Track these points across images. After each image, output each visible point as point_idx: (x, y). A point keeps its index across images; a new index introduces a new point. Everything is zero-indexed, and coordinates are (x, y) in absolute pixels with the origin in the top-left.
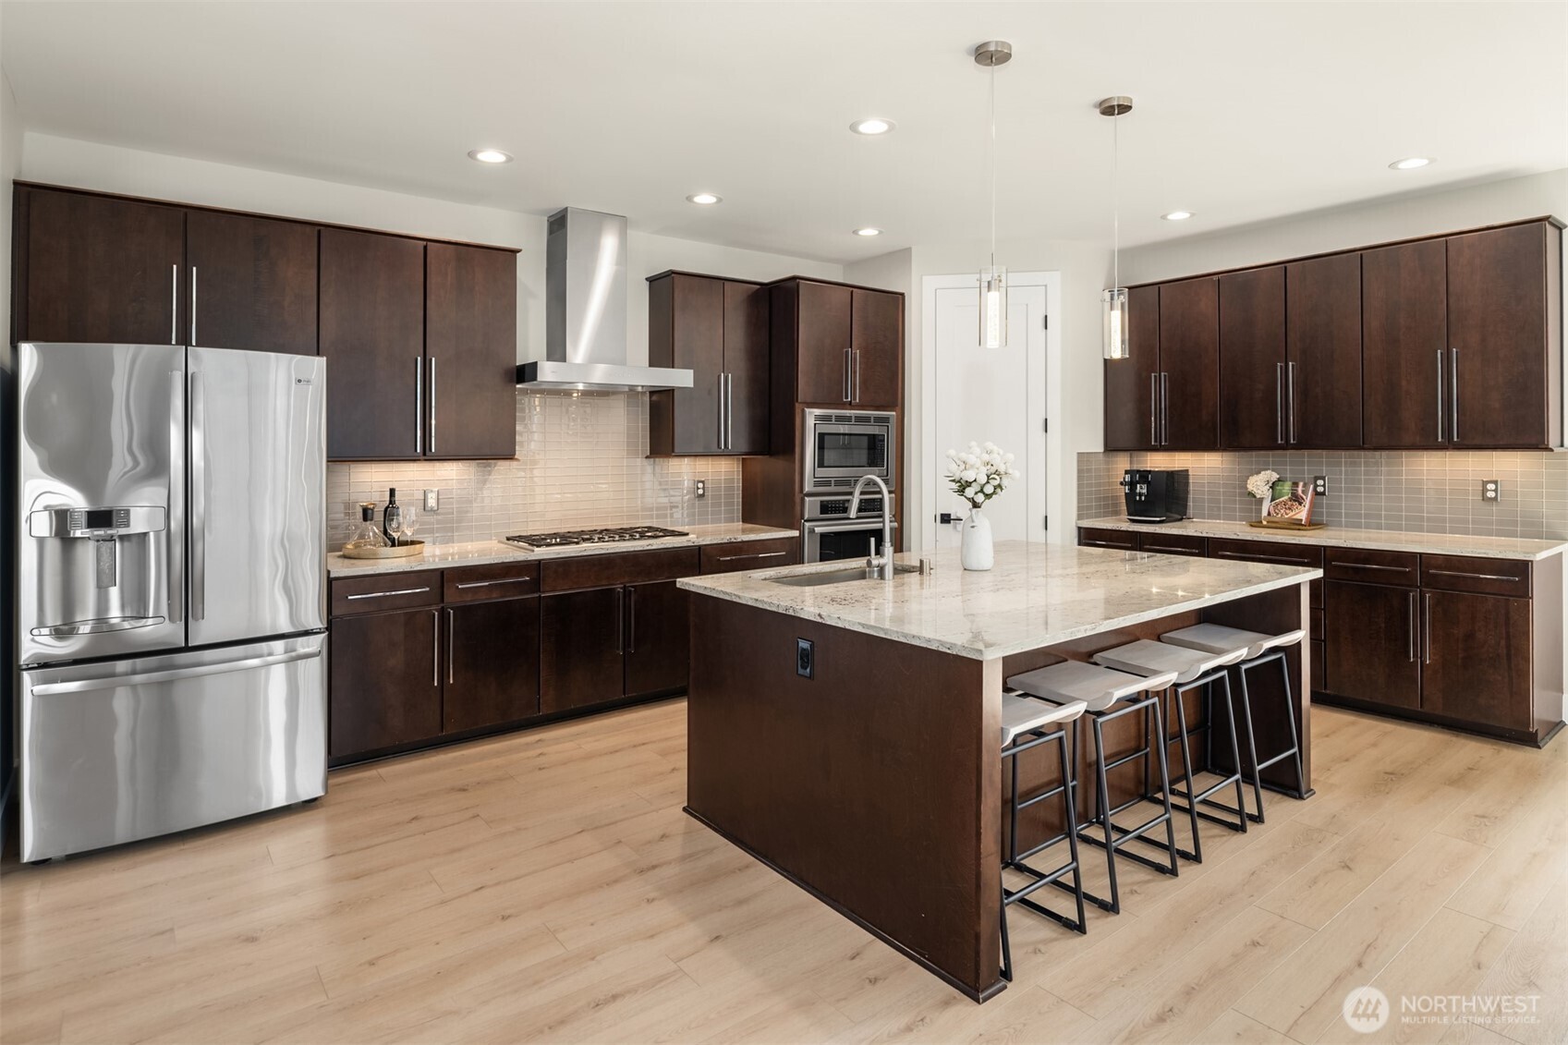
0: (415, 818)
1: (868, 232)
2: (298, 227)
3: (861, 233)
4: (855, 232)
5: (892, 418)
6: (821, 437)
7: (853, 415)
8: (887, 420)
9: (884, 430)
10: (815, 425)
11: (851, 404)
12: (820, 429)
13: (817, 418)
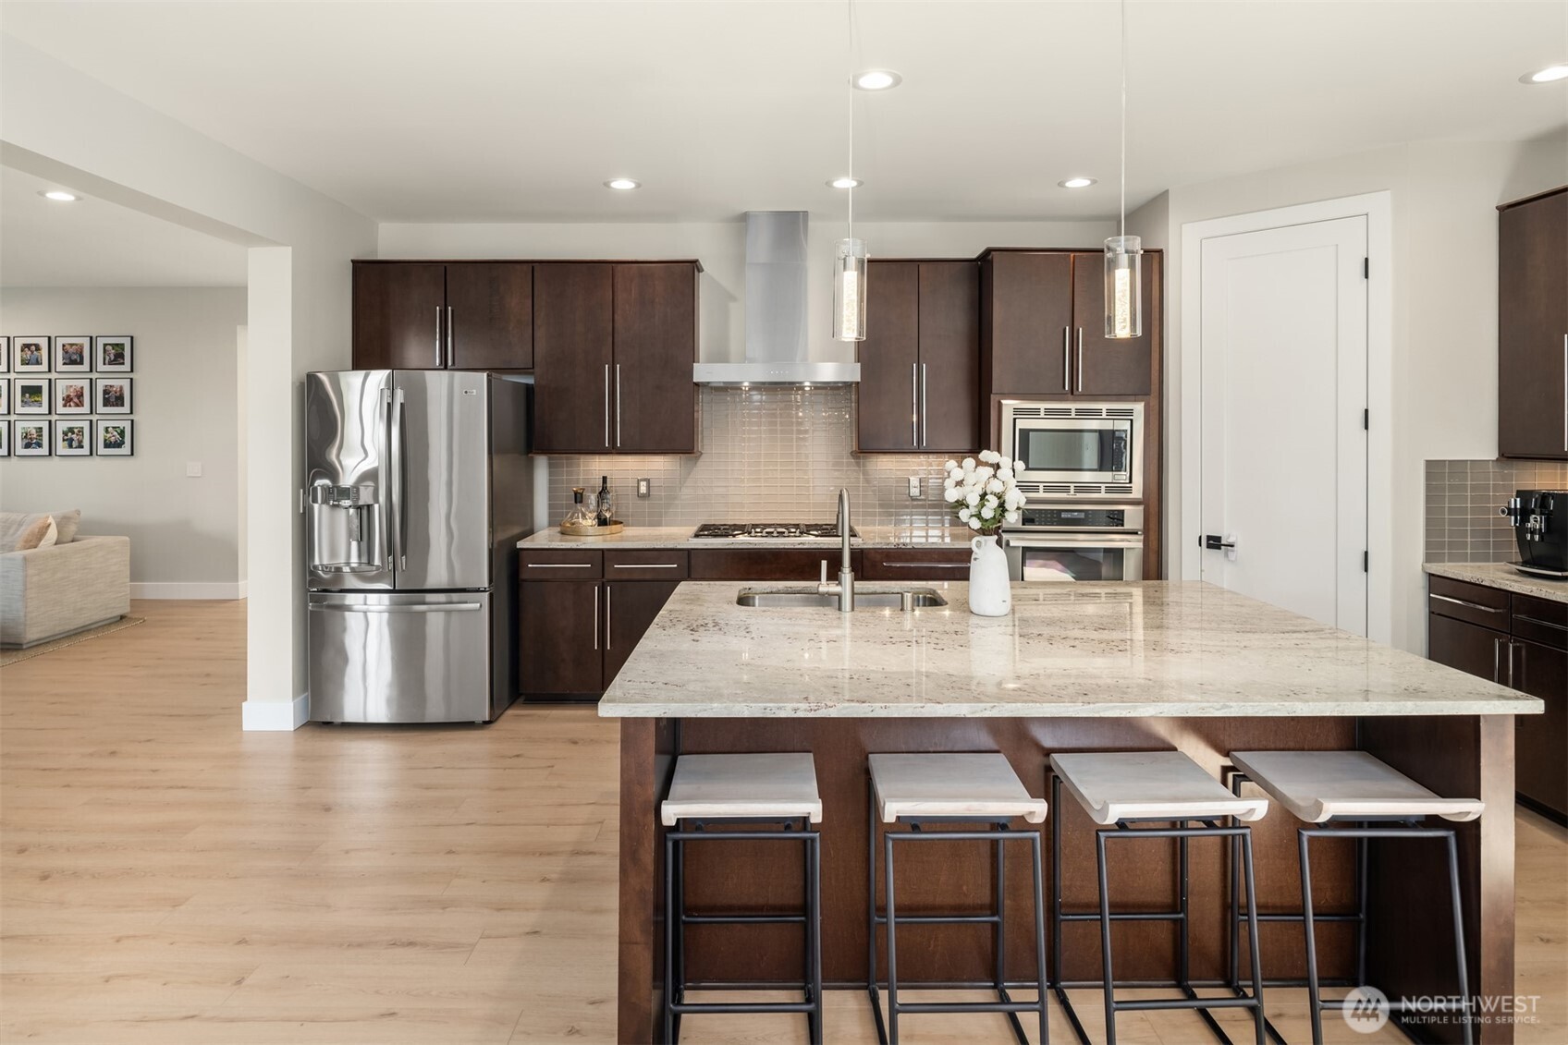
0: (518, 756)
1: (1078, 183)
2: (518, 266)
3: (1069, 184)
4: (1061, 184)
5: (1138, 408)
6: (1025, 433)
7: (1073, 406)
8: (1130, 412)
9: (1126, 426)
10: (1015, 419)
11: (1073, 394)
12: (1022, 424)
13: (1017, 411)
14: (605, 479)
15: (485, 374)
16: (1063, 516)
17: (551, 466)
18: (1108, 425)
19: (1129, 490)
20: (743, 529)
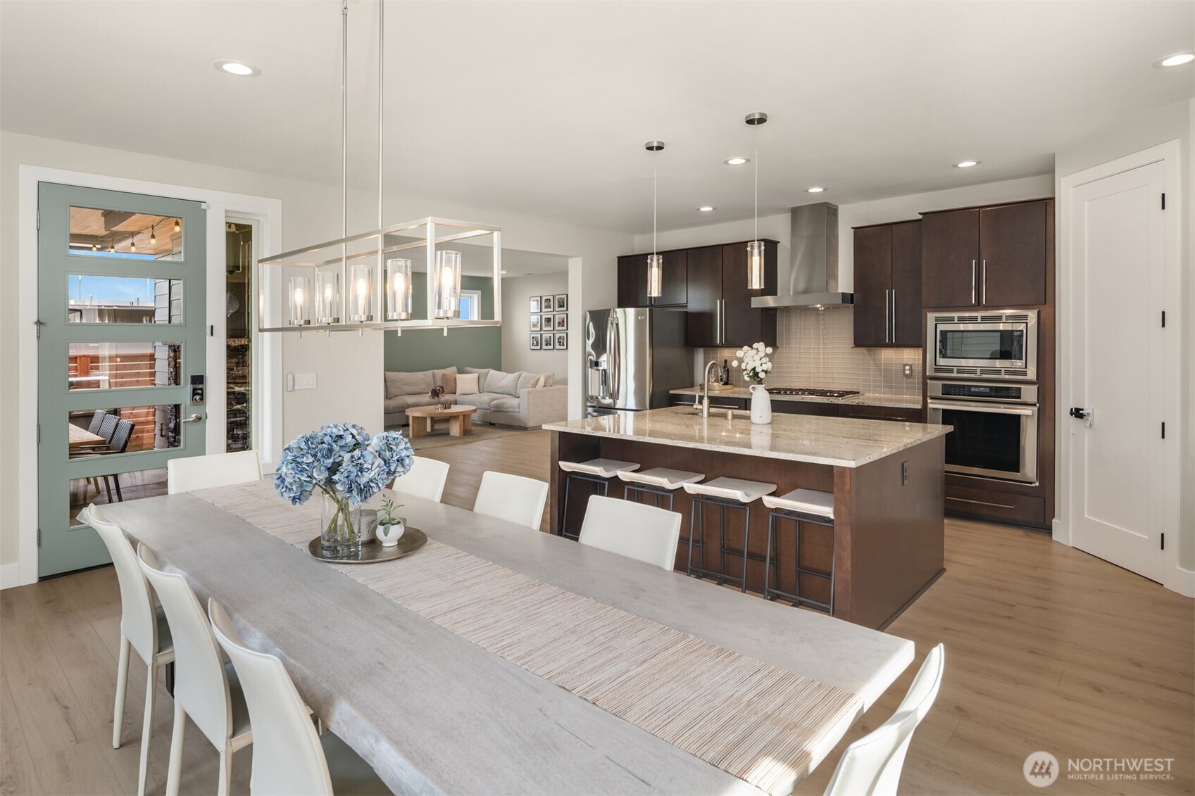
5: (1032, 316)
6: (944, 333)
7: (979, 314)
8: (1026, 317)
9: (1022, 327)
10: (936, 324)
11: (979, 306)
12: (941, 327)
13: (937, 319)
14: (726, 361)
15: (648, 309)
16: (972, 390)
17: (705, 353)
18: (1009, 327)
19: (1025, 373)
20: (792, 391)
